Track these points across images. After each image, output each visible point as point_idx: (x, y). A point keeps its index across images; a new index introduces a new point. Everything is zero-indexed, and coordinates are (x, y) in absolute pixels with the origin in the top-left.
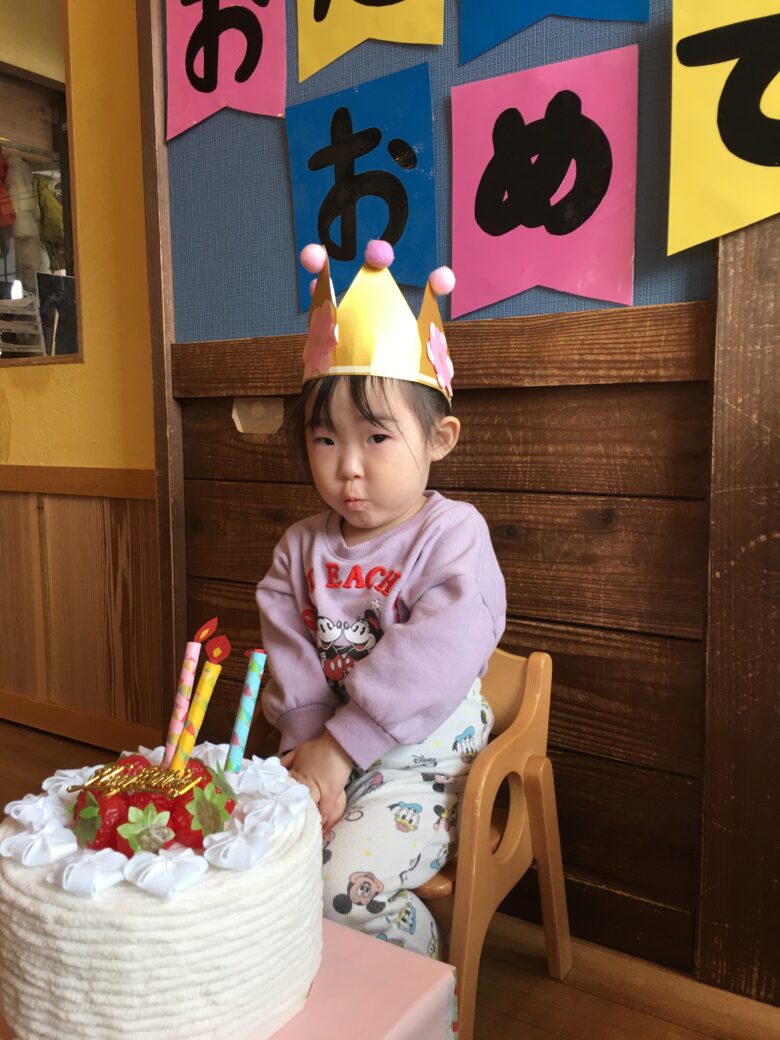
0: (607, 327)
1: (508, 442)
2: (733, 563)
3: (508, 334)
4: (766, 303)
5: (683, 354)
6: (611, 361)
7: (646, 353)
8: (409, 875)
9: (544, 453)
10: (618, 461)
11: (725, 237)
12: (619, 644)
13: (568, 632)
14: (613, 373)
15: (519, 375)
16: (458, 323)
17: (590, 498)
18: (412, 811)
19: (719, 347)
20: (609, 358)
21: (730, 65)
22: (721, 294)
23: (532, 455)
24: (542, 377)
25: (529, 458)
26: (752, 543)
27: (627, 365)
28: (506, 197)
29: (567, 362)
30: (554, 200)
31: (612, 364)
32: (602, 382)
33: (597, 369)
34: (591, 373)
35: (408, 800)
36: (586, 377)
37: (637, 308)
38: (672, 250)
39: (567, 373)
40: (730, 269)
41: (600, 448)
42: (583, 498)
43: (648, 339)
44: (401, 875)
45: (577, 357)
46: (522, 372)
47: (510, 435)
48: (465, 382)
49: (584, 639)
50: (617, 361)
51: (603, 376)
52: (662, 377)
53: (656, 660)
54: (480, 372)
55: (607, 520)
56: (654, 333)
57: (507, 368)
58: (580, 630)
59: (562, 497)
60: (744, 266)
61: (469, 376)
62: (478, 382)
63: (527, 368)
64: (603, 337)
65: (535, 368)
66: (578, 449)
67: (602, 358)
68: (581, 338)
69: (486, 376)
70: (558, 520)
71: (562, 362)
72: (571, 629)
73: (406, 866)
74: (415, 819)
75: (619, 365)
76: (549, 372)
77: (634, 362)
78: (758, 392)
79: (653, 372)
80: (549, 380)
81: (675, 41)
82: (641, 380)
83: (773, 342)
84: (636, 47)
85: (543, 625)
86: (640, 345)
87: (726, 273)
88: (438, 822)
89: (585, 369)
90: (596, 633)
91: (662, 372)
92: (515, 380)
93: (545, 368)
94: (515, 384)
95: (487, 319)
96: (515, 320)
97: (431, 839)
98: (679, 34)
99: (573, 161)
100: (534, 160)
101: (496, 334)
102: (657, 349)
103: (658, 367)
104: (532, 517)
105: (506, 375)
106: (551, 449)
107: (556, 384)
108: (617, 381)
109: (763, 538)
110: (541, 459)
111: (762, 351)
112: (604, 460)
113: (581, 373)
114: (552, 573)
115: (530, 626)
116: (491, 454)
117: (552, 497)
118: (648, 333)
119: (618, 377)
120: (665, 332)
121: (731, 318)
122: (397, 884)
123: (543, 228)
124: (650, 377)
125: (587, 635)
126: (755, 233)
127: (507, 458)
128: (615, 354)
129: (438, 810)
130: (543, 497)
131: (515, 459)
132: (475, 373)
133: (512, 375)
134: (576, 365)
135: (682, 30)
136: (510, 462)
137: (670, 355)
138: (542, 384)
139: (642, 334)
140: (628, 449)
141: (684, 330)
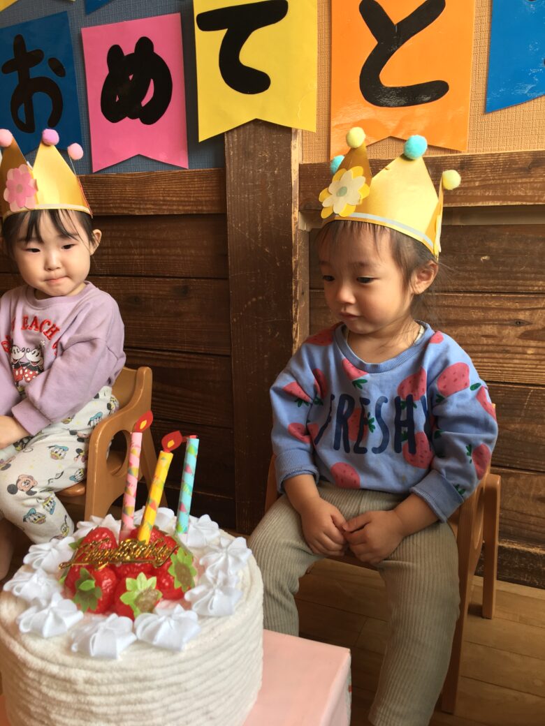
0: (176, 181)
1: (131, 248)
2: (241, 314)
3: (125, 183)
4: (249, 171)
5: (214, 198)
6: (178, 201)
7: (196, 197)
8: (55, 481)
9: (152, 254)
10: (189, 258)
11: (227, 132)
12: (195, 361)
13: (169, 356)
14: (181, 208)
15: (132, 208)
16: (97, 175)
17: (176, 279)
18: (62, 450)
19: (228, 196)
20: (178, 199)
21: (223, 32)
22: (227, 165)
23: (144, 255)
24: (144, 209)
25: (143, 257)
26: (249, 303)
27: (187, 204)
28: (117, 99)
29: (157, 201)
30: (144, 103)
31: (180, 203)
32: (175, 213)
33: (173, 205)
34: (169, 208)
35: (60, 445)
36: (168, 210)
37: (190, 170)
38: (201, 139)
39: (157, 207)
40: (231, 150)
41: (179, 251)
42: (172, 279)
43: (196, 189)
44: (49, 480)
45: (162, 198)
46: (133, 206)
47: (132, 243)
48: (104, 211)
49: (178, 359)
50: (182, 201)
51: (176, 210)
52: (204, 211)
53: (213, 368)
54: (111, 205)
55: (185, 291)
56: (199, 185)
57: (125, 203)
58: (175, 354)
59: (161, 279)
60: (237, 150)
61: (105, 208)
62: (111, 211)
63: (137, 204)
64: (174, 187)
65: (140, 204)
66: (168, 251)
67: (174, 199)
68: (163, 187)
69: (115, 208)
70: (161, 293)
71: (154, 201)
72: (170, 353)
73: (54, 476)
74: (63, 454)
75: (184, 204)
76: (148, 206)
77: (190, 202)
78: (247, 220)
79: (200, 208)
80: (149, 211)
81: (196, 14)
82: (195, 212)
83: (254, 193)
84: (179, 14)
85: (157, 352)
86: (192, 192)
87: (229, 153)
88: (77, 457)
89: (166, 205)
90: (184, 355)
91: (205, 208)
92: (131, 211)
93: (146, 204)
94: (130, 213)
95: (113, 174)
96: (128, 175)
97: (72, 465)
98: (197, 12)
99: (152, 81)
100: (131, 77)
101: (118, 182)
102: (201, 195)
103: (202, 206)
104: (147, 291)
105: (126, 208)
106: (154, 251)
107: (152, 213)
108: (182, 213)
109: (254, 300)
110: (149, 257)
111: (248, 198)
112: (182, 258)
113: (164, 207)
114: (160, 323)
115: (150, 353)
116: (123, 254)
117: (157, 279)
118: (196, 185)
119: (184, 210)
120: (205, 185)
121: (233, 179)
122: (45, 484)
123: (139, 119)
124: (199, 210)
125: (179, 357)
126: (241, 131)
127: (132, 257)
128: (181, 197)
129: (79, 451)
130: (151, 279)
131: (136, 257)
132: (108, 206)
133: (128, 208)
134: (161, 203)
135: (198, 10)
136: (133, 259)
137: (207, 198)
138: (145, 213)
139: (193, 186)
140: (193, 252)
141: (214, 184)
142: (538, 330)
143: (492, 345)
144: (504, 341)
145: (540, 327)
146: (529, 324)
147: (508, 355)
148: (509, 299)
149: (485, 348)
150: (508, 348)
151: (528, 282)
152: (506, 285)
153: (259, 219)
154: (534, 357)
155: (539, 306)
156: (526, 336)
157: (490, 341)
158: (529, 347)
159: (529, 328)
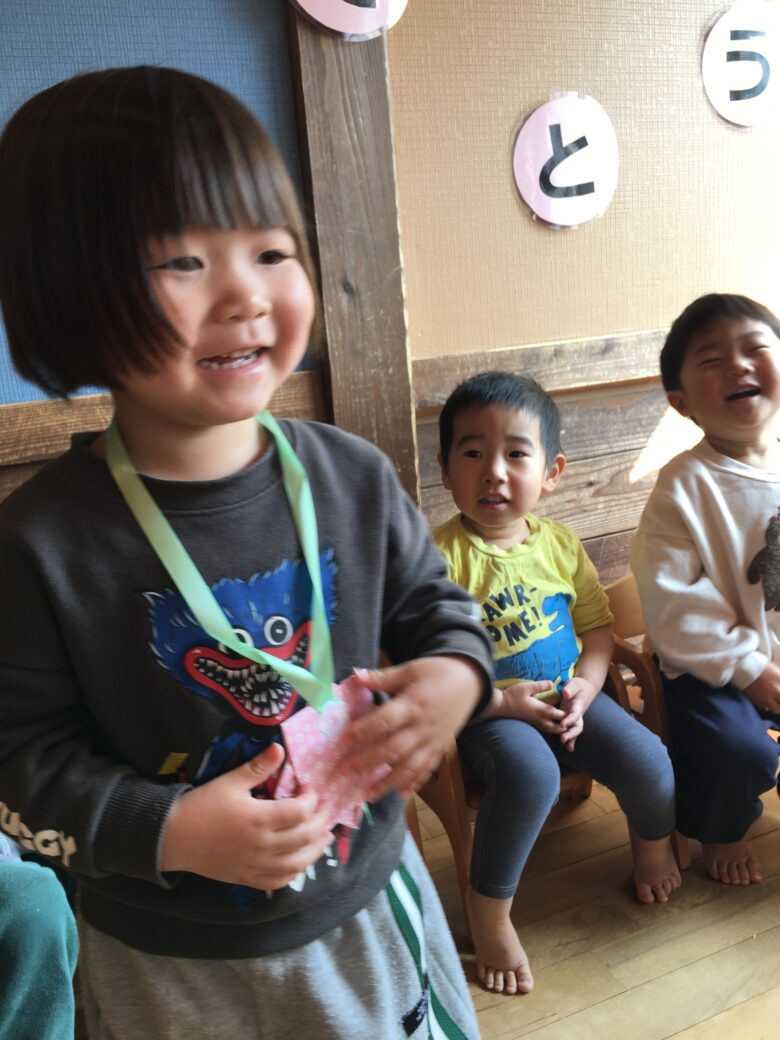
4: (358, 372)
5: (307, 406)
19: (336, 402)
22: (332, 367)
40: (336, 350)
56: (286, 393)
60: (343, 350)
78: (360, 427)
83: (366, 396)
87: (334, 353)
111: (360, 402)
137: (298, 407)
141: (306, 390)
142: (604, 487)
143: (574, 508)
144: (582, 503)
145: (605, 484)
146: (598, 483)
147: (585, 514)
148: (581, 465)
149: (569, 512)
150: (586, 508)
151: (595, 448)
152: (580, 453)
153: (374, 424)
154: (603, 511)
155: (604, 466)
156: (597, 494)
157: (572, 505)
158: (599, 503)
159: (598, 486)
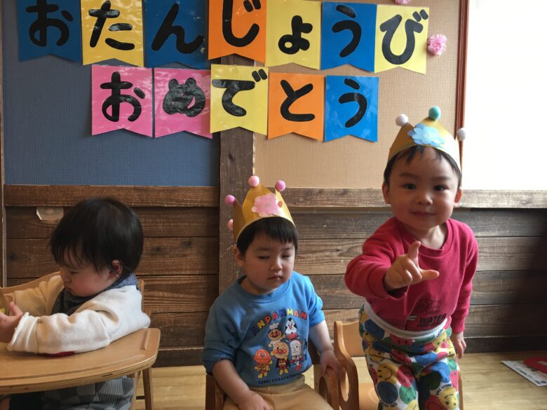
2: (225, 253)
5: (211, 200)
6: (191, 201)
7: (201, 199)
10: (192, 228)
15: (163, 203)
17: (184, 238)
22: (221, 185)
23: (166, 226)
27: (196, 202)
29: (178, 200)
33: (188, 202)
34: (185, 203)
39: (178, 203)
41: (187, 224)
45: (181, 199)
51: (189, 205)
53: (203, 281)
55: (189, 244)
56: (203, 194)
58: (182, 276)
59: (175, 238)
65: (168, 201)
67: (189, 199)
69: (152, 203)
70: (174, 245)
80: (173, 205)
86: (199, 197)
90: (187, 276)
91: (205, 204)
93: (172, 202)
94: (162, 206)
101: (155, 191)
102: (204, 198)
105: (159, 203)
106: (172, 224)
110: (169, 227)
112: (188, 227)
113: (182, 203)
114: (172, 261)
116: (152, 226)
117: (172, 238)
119: (194, 205)
120: (206, 194)
124: (202, 205)
128: (193, 199)
130: (169, 238)
131: (160, 227)
132: (147, 202)
137: (207, 200)
138: (170, 206)
140: (195, 224)
143: (329, 259)
144: (333, 258)
145: (345, 251)
147: (334, 263)
148: (334, 241)
149: (326, 261)
150: (335, 260)
151: (340, 235)
152: (333, 236)
155: (345, 243)
158: (341, 259)
159: (341, 252)
